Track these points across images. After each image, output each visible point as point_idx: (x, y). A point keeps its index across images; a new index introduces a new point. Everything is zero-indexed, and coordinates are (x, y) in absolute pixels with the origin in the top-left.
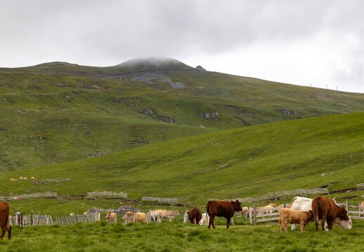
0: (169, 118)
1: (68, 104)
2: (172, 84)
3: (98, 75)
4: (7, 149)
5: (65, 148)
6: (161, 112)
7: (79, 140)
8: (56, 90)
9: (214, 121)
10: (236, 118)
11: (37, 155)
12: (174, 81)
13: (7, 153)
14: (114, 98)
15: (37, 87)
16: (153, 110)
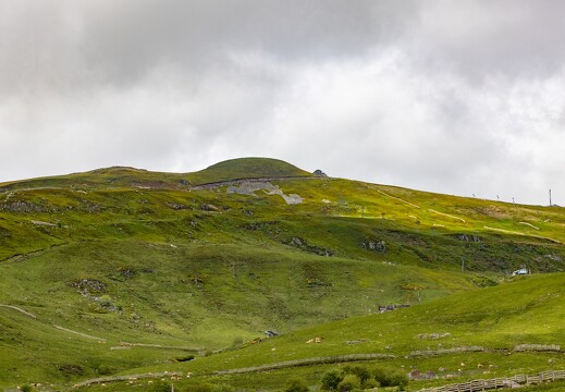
0: (324, 250)
1: (196, 233)
2: (285, 197)
3: (180, 185)
4: (160, 297)
5: (229, 294)
6: (311, 242)
7: (242, 284)
8: (174, 214)
9: (381, 252)
10: (406, 247)
11: (199, 304)
12: (287, 194)
13: (162, 301)
14: (248, 224)
15: (149, 211)
16: (301, 240)
